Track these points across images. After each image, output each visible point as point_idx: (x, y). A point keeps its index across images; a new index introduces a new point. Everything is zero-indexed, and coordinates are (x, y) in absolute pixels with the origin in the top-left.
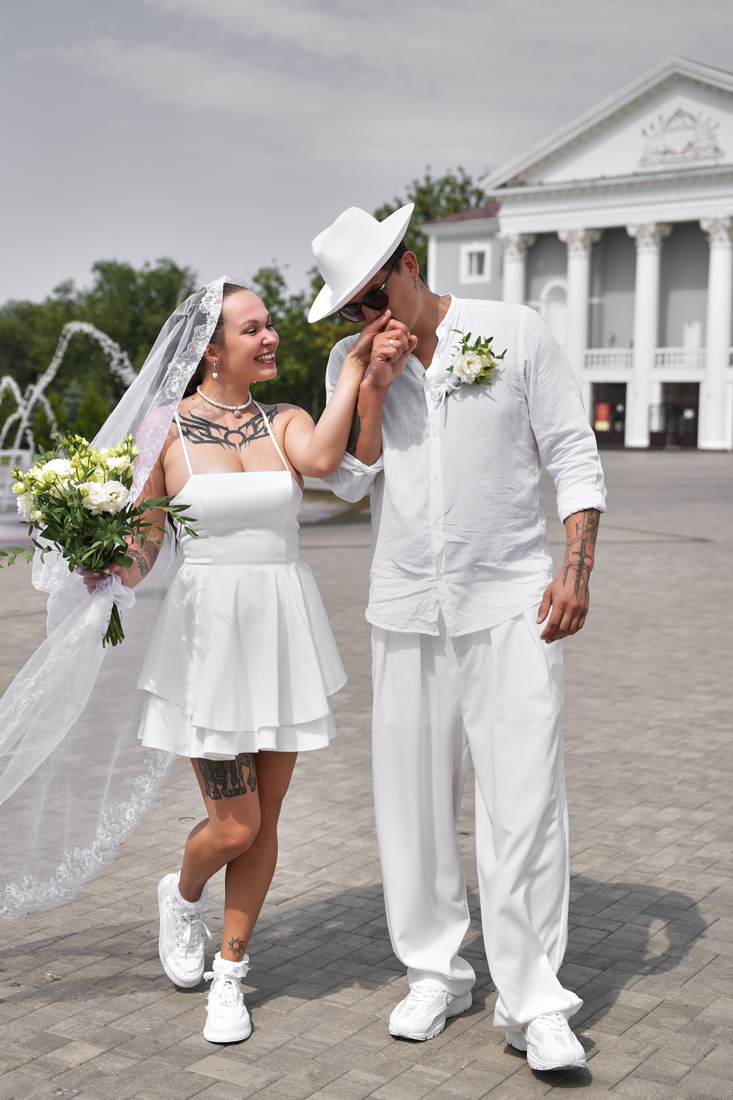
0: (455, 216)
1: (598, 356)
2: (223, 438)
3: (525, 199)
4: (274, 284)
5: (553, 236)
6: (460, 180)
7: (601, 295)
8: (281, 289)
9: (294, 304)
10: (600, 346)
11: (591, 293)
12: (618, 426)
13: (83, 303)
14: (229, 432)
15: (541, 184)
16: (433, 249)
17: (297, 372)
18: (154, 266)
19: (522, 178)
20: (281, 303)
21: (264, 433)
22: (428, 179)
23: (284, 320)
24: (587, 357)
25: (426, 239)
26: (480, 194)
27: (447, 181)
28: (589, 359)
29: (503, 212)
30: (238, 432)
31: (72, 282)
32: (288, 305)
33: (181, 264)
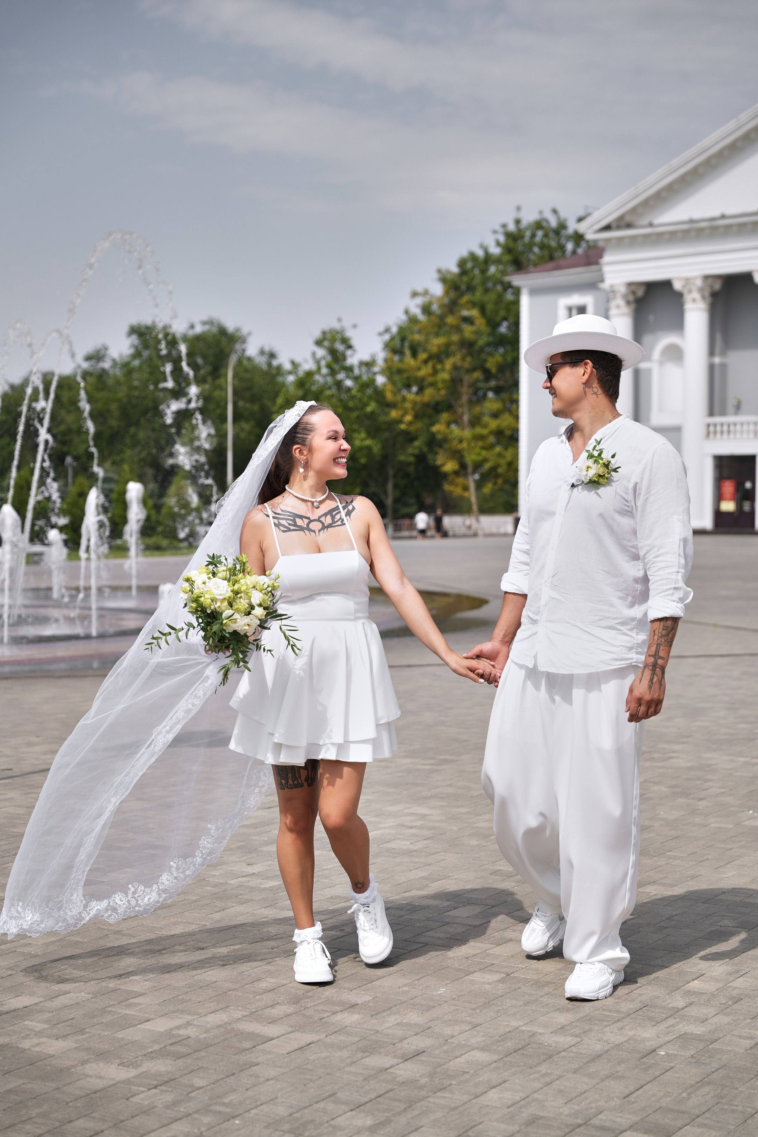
0: (551, 265)
1: (722, 425)
2: (305, 526)
3: (633, 243)
4: (340, 347)
5: (666, 285)
6: (554, 223)
7: (723, 353)
8: (349, 352)
9: (364, 369)
10: (723, 413)
11: (712, 353)
12: (747, 507)
13: (118, 372)
14: (311, 521)
15: (651, 225)
16: (525, 301)
17: (369, 448)
18: (199, 329)
19: (628, 218)
20: (349, 369)
21: (341, 523)
22: (518, 222)
23: (352, 389)
24: (708, 425)
25: (517, 292)
26: (578, 238)
27: (539, 225)
28: (712, 429)
29: (607, 258)
30: (318, 520)
31: (106, 349)
32: (357, 372)
33: (230, 326)
